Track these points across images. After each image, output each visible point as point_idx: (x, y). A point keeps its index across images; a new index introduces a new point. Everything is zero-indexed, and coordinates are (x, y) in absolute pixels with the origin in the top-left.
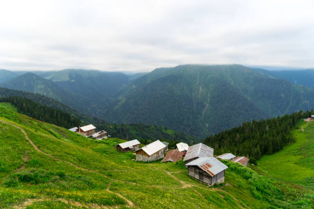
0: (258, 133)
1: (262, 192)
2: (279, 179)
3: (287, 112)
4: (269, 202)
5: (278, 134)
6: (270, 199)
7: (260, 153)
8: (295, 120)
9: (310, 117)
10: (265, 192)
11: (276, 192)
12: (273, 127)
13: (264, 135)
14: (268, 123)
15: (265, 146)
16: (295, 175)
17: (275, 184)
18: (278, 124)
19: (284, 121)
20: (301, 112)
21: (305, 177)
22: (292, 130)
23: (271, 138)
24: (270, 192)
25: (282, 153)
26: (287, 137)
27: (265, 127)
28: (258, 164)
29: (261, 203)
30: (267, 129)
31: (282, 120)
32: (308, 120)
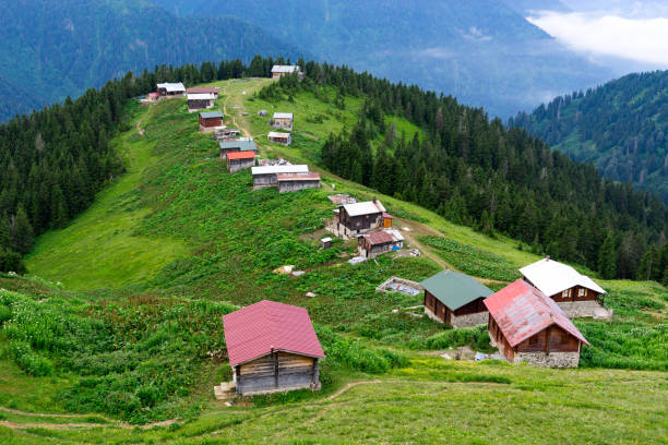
0: (12, 166)
1: (51, 350)
2: (96, 294)
3: (93, 81)
4: (77, 370)
5: (76, 155)
6: (79, 362)
7: (30, 229)
8: (114, 104)
9: (154, 90)
10: (61, 347)
11: (93, 334)
12: (57, 136)
13: (34, 168)
14: (39, 126)
15: (42, 203)
16: (138, 266)
17: (84, 314)
18: (69, 125)
19: (86, 110)
20: (129, 76)
21: (162, 266)
22: (112, 136)
23: (57, 174)
24: (74, 340)
25: (95, 212)
26: (103, 161)
27: (31, 140)
28: (29, 268)
29: (54, 382)
30: (40, 144)
31: (79, 109)
32: (150, 99)
